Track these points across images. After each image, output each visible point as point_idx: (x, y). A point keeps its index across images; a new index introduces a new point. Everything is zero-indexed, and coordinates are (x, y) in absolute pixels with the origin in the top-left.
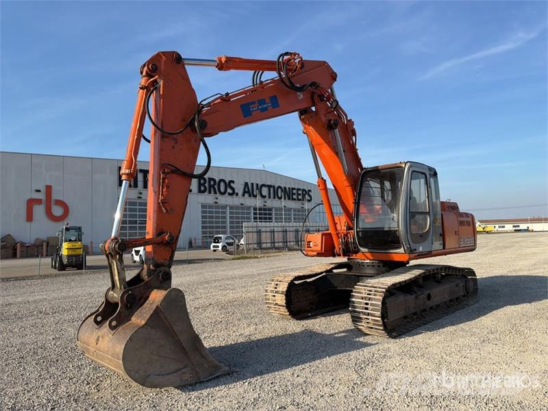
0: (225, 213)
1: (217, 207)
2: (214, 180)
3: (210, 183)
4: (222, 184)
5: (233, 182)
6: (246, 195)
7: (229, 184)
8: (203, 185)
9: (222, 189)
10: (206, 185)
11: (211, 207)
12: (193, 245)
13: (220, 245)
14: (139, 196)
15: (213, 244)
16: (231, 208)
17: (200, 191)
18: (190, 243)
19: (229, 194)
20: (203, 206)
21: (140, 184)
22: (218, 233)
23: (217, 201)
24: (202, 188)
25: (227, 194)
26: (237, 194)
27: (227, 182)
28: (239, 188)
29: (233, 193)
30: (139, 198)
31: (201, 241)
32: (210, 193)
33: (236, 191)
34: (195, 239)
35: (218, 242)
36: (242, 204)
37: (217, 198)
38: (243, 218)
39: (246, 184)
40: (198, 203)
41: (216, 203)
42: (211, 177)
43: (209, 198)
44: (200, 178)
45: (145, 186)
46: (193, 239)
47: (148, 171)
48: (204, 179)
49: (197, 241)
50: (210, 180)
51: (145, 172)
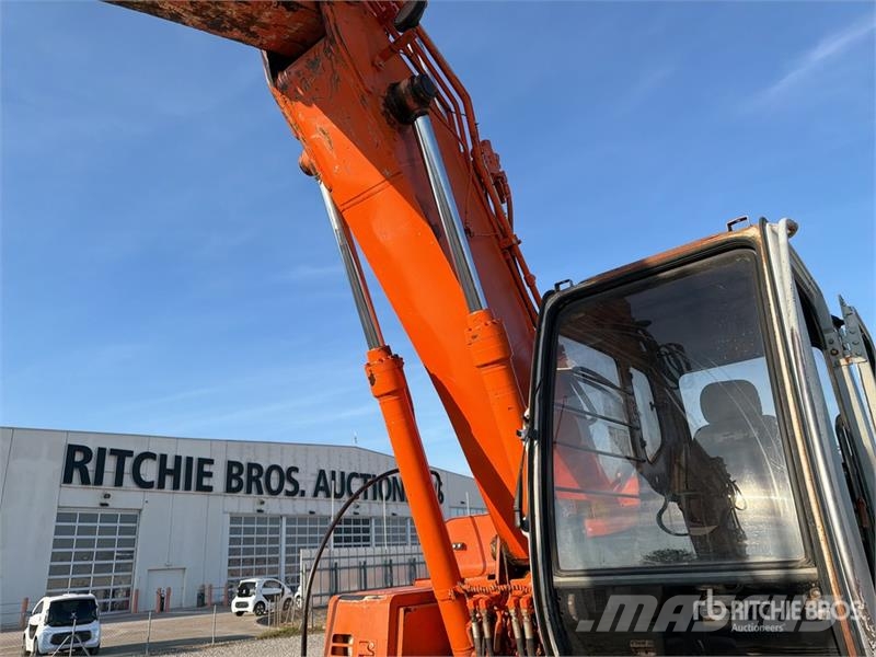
0: (277, 531)
1: (261, 521)
2: (259, 467)
3: (250, 472)
4: (275, 475)
5: (296, 470)
6: (321, 494)
7: (288, 475)
8: (237, 477)
9: (274, 485)
10: (243, 477)
11: (249, 520)
12: (206, 600)
13: (251, 601)
14: (104, 501)
15: (237, 599)
16: (290, 520)
17: (229, 489)
18: (201, 596)
19: (288, 494)
20: (235, 519)
21: (109, 477)
22: (248, 574)
23: (263, 507)
24: (234, 484)
25: (283, 493)
26: (303, 493)
27: (284, 470)
28: (307, 481)
29: (296, 491)
30: (104, 505)
31: (223, 591)
32: (249, 491)
33: (301, 488)
34: (211, 586)
35: (247, 595)
36: (312, 513)
37: (262, 503)
39: (322, 473)
40: (225, 513)
41: (260, 511)
42: (253, 462)
43: (245, 503)
44: (231, 464)
45: (119, 482)
46: (207, 587)
47: (130, 453)
48: (239, 465)
49: (214, 592)
50: (251, 466)
51: (121, 455)
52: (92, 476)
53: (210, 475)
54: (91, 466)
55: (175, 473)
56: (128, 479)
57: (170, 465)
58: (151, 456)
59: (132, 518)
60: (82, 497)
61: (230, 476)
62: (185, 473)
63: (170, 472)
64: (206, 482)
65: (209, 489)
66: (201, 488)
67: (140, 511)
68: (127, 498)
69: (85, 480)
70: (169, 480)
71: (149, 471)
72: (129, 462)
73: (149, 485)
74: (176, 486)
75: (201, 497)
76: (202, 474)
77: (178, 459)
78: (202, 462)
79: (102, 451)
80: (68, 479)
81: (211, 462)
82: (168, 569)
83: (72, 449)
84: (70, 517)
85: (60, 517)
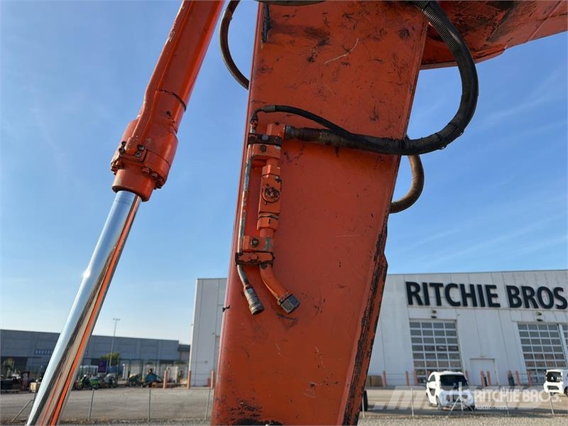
0: (557, 335)
1: (542, 327)
2: (531, 289)
3: (524, 293)
4: (544, 294)
5: (561, 289)
7: (555, 293)
8: (516, 296)
9: (546, 301)
10: (520, 296)
11: (532, 326)
12: (516, 382)
13: (560, 385)
14: (433, 315)
15: (547, 383)
16: (566, 327)
17: (512, 305)
18: (511, 378)
19: (559, 307)
20: (521, 326)
21: (433, 300)
22: (551, 365)
23: (541, 318)
24: (515, 301)
25: (554, 307)
27: (551, 290)
29: (565, 305)
30: (434, 317)
31: (526, 376)
32: (527, 306)
34: (517, 372)
35: (555, 381)
37: (540, 314)
40: (513, 321)
41: (539, 320)
42: (525, 285)
43: (527, 315)
44: (509, 288)
45: (439, 303)
46: (513, 372)
47: (441, 285)
48: (515, 288)
49: (520, 376)
50: (524, 288)
51: (437, 286)
52: (423, 300)
53: (496, 296)
54: (421, 294)
55: (472, 295)
56: (444, 301)
57: (468, 291)
58: (454, 286)
59: (453, 324)
60: (421, 313)
61: (510, 297)
62: (480, 296)
63: (468, 295)
64: (494, 301)
65: (498, 305)
66: (492, 305)
67: (456, 321)
68: (446, 313)
69: (420, 303)
70: (469, 301)
71: (456, 295)
72: (442, 291)
73: (457, 304)
74: (475, 304)
75: (493, 311)
76: (490, 296)
77: (472, 286)
78: (488, 287)
79: (425, 285)
80: (410, 303)
81: (494, 287)
82: (482, 359)
83: (409, 285)
84: (417, 325)
85: (412, 325)
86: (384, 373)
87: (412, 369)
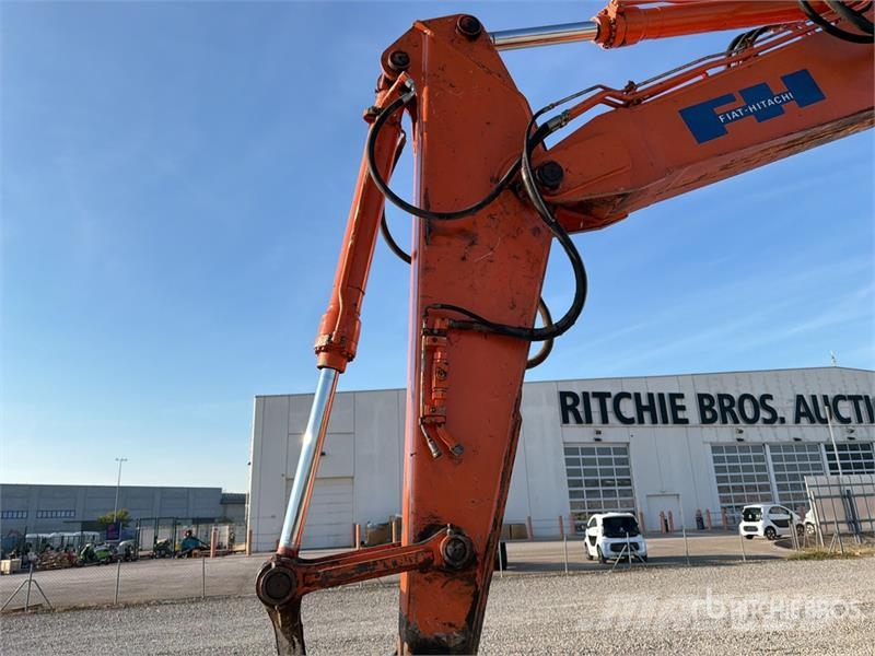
0: (762, 459)
1: (742, 449)
2: (730, 397)
3: (721, 404)
4: (747, 404)
5: (770, 397)
6: (804, 420)
7: (762, 402)
8: (710, 408)
9: (750, 413)
10: (716, 408)
11: (730, 448)
12: (706, 524)
13: (760, 525)
14: (597, 437)
15: (744, 524)
16: (774, 448)
17: (705, 421)
18: (700, 520)
19: (766, 421)
20: (715, 449)
21: (596, 416)
22: (753, 499)
23: (742, 436)
24: (709, 415)
25: (760, 421)
26: (783, 420)
27: (757, 398)
28: (784, 406)
29: (774, 418)
30: (598, 440)
31: (720, 516)
32: (724, 421)
33: (780, 415)
34: (708, 511)
35: (754, 520)
36: (796, 440)
37: (741, 432)
38: (805, 467)
39: (800, 399)
40: (704, 443)
41: (739, 440)
42: (722, 393)
43: (724, 433)
44: (701, 397)
45: (605, 420)
46: (703, 512)
47: (609, 395)
48: (709, 397)
49: (712, 516)
50: (721, 397)
51: (602, 396)
52: (582, 415)
53: (683, 408)
54: (580, 408)
55: (651, 408)
56: (611, 417)
57: (645, 402)
58: (627, 395)
59: (623, 450)
60: (580, 434)
61: (703, 409)
62: (660, 408)
63: (646, 408)
64: (681, 415)
65: (685, 421)
66: (677, 421)
67: (628, 444)
68: (614, 433)
69: (579, 421)
70: (647, 416)
71: (628, 408)
72: (609, 403)
73: (630, 421)
74: (654, 421)
75: (679, 428)
76: (676, 409)
77: (650, 396)
78: (673, 397)
79: (586, 394)
80: (566, 420)
81: (681, 396)
82: (663, 495)
83: (563, 395)
84: (574, 451)
85: (568, 451)
86: (529, 519)
87: (567, 512)
